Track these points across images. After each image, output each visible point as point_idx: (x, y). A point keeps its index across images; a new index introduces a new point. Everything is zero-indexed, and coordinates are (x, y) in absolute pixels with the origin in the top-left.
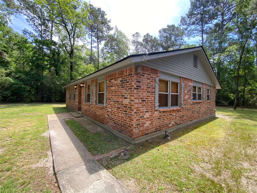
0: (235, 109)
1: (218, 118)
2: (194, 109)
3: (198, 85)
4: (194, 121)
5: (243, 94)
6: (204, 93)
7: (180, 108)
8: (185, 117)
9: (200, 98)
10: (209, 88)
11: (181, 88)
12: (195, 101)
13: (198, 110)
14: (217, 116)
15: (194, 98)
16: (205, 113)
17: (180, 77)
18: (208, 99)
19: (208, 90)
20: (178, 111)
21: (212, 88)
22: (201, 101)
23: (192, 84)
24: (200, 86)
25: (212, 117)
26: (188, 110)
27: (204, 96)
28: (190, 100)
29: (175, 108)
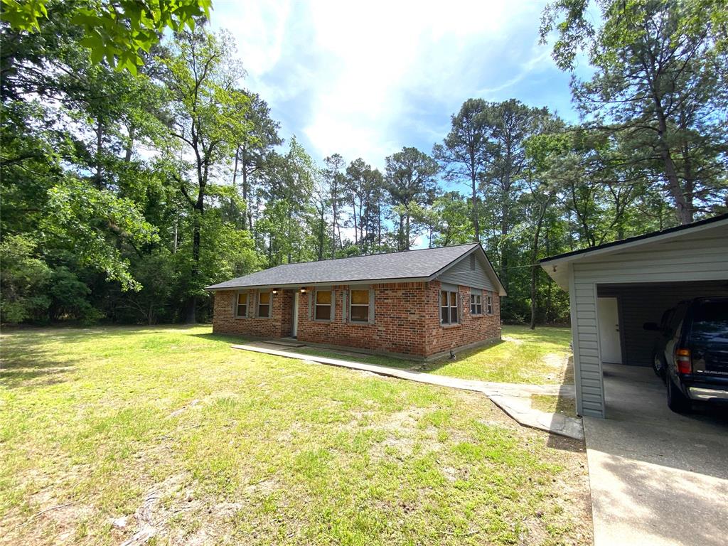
0: (533, 328)
1: (504, 341)
2: (474, 327)
3: (477, 293)
4: (475, 343)
5: (549, 300)
6: (484, 304)
7: (459, 325)
8: (465, 338)
9: (479, 312)
10: (490, 295)
11: (459, 299)
12: (474, 316)
13: (478, 329)
14: (503, 338)
15: (473, 312)
16: (487, 333)
17: (458, 286)
18: (490, 312)
19: (489, 298)
20: (458, 328)
21: (494, 296)
22: (481, 315)
23: (469, 293)
24: (479, 293)
25: (497, 339)
26: (468, 327)
27: (485, 308)
28: (469, 315)
29: (456, 325)
